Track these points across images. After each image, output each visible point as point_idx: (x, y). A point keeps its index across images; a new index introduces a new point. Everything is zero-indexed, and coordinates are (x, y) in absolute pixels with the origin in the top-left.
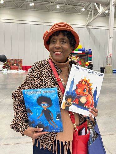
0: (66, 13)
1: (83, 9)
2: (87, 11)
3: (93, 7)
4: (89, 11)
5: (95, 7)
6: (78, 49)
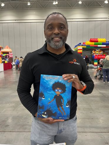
0: (88, 7)
1: (106, 2)
6: (101, 43)
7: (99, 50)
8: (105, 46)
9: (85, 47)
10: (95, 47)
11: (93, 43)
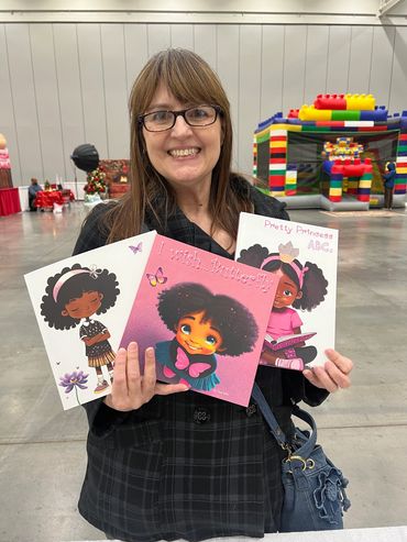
6: (358, 113)
7: (349, 139)
8: (370, 124)
9: (298, 128)
10: (334, 128)
11: (328, 113)
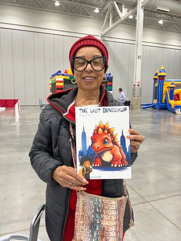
0: (71, 14)
1: (97, 11)
2: (103, 13)
3: (112, 8)
4: (105, 13)
5: (114, 9)
9: (68, 78)
